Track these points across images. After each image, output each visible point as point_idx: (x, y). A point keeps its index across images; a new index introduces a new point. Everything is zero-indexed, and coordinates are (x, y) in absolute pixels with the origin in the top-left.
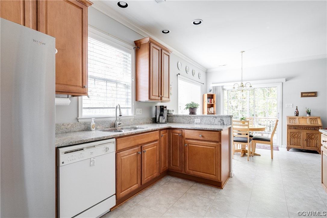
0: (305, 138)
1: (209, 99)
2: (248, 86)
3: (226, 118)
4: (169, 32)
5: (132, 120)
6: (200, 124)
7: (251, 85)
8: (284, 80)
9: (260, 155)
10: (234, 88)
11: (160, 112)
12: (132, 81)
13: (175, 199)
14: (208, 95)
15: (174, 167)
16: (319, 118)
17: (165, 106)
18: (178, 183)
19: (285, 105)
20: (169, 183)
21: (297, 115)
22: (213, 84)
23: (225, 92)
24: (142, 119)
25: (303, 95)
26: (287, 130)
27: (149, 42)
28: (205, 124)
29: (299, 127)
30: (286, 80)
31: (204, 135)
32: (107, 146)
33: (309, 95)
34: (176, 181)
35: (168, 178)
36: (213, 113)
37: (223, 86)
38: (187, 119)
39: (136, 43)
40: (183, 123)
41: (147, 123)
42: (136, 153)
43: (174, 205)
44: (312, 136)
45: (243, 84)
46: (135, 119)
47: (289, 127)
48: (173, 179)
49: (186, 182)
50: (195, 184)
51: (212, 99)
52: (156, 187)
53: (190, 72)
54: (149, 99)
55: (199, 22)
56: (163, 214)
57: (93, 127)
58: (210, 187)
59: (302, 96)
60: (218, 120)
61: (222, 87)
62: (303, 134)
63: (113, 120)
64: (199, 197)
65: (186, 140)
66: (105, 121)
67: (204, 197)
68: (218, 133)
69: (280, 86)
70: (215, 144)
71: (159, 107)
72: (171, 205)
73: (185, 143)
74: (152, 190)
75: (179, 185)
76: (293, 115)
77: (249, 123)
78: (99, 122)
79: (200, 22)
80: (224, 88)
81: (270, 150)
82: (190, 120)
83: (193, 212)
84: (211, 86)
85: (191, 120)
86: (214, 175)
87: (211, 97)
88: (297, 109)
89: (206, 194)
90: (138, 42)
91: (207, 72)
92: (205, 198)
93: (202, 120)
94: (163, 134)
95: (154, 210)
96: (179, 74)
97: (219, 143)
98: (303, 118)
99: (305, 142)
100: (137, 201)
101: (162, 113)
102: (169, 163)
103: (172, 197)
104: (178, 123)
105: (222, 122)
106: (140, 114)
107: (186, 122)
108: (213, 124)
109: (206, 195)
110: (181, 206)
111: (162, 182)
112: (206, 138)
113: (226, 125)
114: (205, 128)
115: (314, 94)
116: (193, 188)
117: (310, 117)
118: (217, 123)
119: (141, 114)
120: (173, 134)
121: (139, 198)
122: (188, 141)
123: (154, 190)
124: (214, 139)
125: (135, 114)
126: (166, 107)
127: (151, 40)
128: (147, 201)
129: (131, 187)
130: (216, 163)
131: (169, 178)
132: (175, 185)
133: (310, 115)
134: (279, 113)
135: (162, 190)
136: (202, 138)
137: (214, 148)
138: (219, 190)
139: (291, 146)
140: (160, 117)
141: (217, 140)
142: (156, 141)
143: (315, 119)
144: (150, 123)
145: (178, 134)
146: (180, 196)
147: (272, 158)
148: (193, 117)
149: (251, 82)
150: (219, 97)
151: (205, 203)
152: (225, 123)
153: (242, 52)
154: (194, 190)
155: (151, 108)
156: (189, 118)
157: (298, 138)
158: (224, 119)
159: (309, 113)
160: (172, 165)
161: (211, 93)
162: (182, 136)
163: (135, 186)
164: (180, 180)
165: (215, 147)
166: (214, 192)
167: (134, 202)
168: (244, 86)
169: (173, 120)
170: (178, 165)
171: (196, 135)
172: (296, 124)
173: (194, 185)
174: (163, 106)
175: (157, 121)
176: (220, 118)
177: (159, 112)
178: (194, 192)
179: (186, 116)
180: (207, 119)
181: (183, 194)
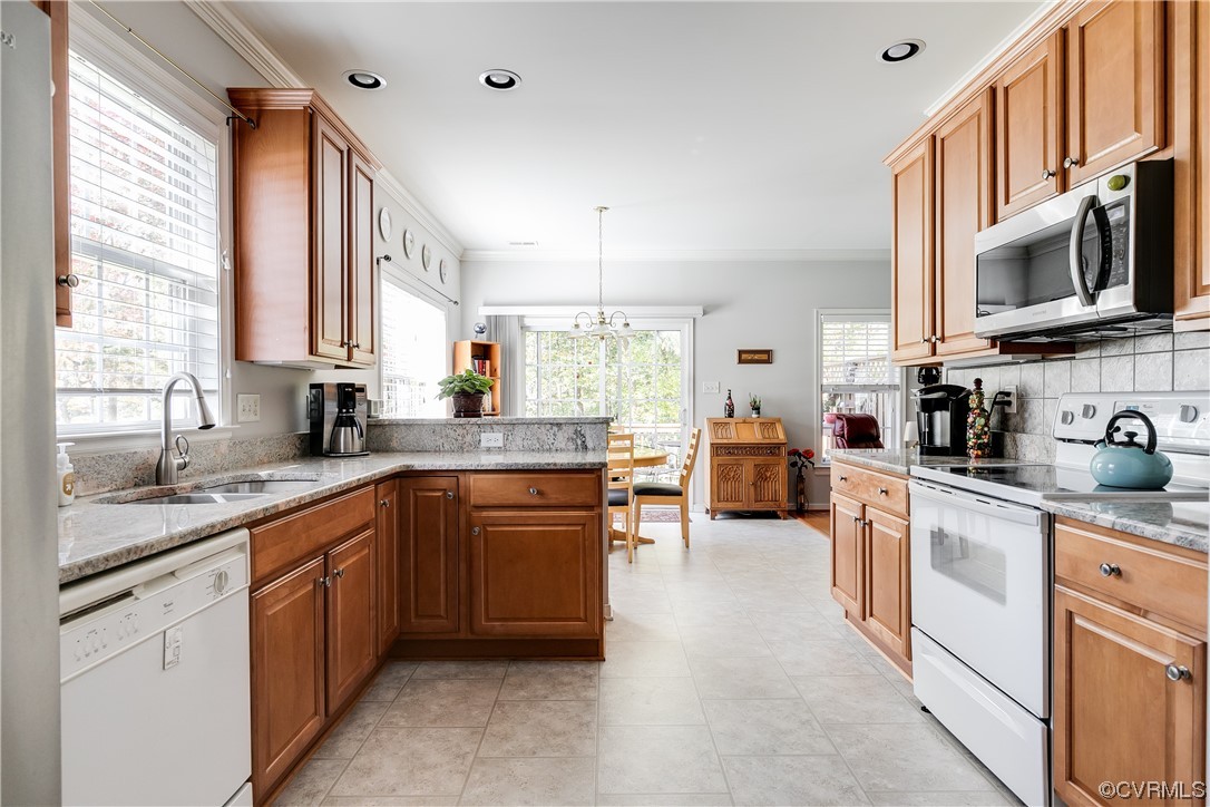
0: (751, 479)
1: (476, 361)
2: (619, 323)
3: (593, 426)
4: (377, 84)
5: (224, 448)
6: (503, 450)
7: (628, 321)
8: (698, 311)
9: (652, 542)
10: (577, 326)
11: (340, 411)
12: (223, 269)
13: (472, 733)
14: (473, 344)
15: (425, 621)
16: (779, 420)
17: (358, 382)
18: (447, 677)
19: (702, 387)
20: (415, 689)
21: (731, 415)
22: (485, 305)
23: (531, 338)
24: (262, 442)
25: (744, 356)
26: (711, 457)
27: (309, 111)
28: (525, 450)
29: (737, 448)
30: (705, 313)
31: (544, 488)
32: (220, 564)
33: (756, 357)
34: (435, 672)
35: (398, 672)
36: (491, 412)
37: (523, 317)
38: (452, 434)
39: (236, 97)
40: (436, 451)
41: (283, 460)
42: (311, 587)
43: (481, 754)
44: (766, 471)
45: (605, 316)
46: (235, 444)
47: (717, 449)
48: (422, 670)
49: (476, 669)
50: (513, 669)
51: (488, 362)
52: (370, 716)
53: (415, 254)
54: (311, 353)
55: (507, 80)
56: (461, 796)
57: (69, 487)
58: (564, 664)
59: (741, 361)
60: (566, 435)
61: (521, 318)
62: (747, 469)
63: (149, 450)
64: (549, 704)
65: (475, 514)
66: (111, 457)
67: (564, 698)
68: (593, 476)
69: (688, 327)
70: (583, 513)
71: (335, 390)
72: (471, 758)
73: (470, 526)
74: (359, 731)
75: (459, 685)
76: (721, 414)
77: (632, 443)
78: (82, 464)
79: (511, 83)
80: (527, 322)
81: (680, 524)
82: (463, 437)
83: (557, 754)
84: (480, 313)
85: (468, 438)
86: (579, 619)
87: (482, 352)
88: (730, 398)
89: (566, 688)
90: (252, 97)
91: (466, 261)
92: (568, 703)
93: (510, 438)
94: (385, 496)
95: (418, 792)
96: (387, 258)
97: (597, 511)
98: (744, 422)
99: (752, 489)
100: (322, 787)
101: (348, 412)
102: (403, 610)
103: (458, 730)
104: (412, 451)
105: (579, 442)
106: (252, 418)
107: (447, 447)
108: (550, 450)
109: (565, 692)
110: (505, 749)
111: (386, 691)
112: (554, 498)
113: (594, 450)
114: (549, 464)
115: (765, 357)
116: (512, 680)
117: (761, 420)
118: (563, 446)
119: (258, 418)
120: (419, 494)
121: (325, 775)
122: (485, 514)
123: (371, 728)
124: (580, 498)
125: (235, 420)
126: (362, 390)
127: (319, 104)
128: (368, 772)
129: (296, 735)
130: (588, 580)
131: (404, 671)
132: (442, 686)
133: (759, 413)
134: (687, 408)
135: (402, 716)
136: (536, 501)
137: (579, 528)
138: (596, 665)
139: (721, 505)
140: (339, 432)
141: (590, 501)
142: (365, 527)
143: (772, 423)
144: (293, 458)
145: (439, 494)
146: (485, 719)
147: (687, 547)
148: (475, 429)
149: (627, 310)
150: (509, 354)
151: (578, 716)
152: (590, 444)
153: (602, 209)
154: (521, 686)
155: (290, 394)
156: (460, 431)
157: (736, 479)
158: (587, 431)
159: (757, 409)
160: (417, 616)
161: (482, 339)
162: (459, 500)
163: (311, 727)
164: (451, 667)
165: (584, 525)
166: (585, 677)
167: (311, 795)
168: (608, 321)
169: (391, 440)
170: (442, 613)
171: (514, 490)
172: (731, 441)
173: (510, 669)
174: (352, 385)
175: (326, 445)
176: (571, 430)
177: (331, 409)
178: (522, 693)
179: (445, 425)
180: (529, 433)
181: (490, 708)
